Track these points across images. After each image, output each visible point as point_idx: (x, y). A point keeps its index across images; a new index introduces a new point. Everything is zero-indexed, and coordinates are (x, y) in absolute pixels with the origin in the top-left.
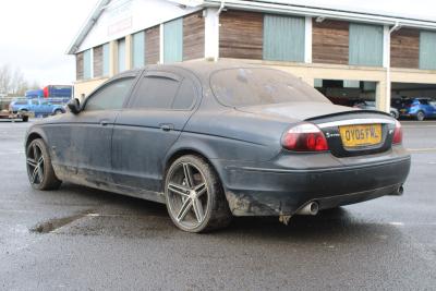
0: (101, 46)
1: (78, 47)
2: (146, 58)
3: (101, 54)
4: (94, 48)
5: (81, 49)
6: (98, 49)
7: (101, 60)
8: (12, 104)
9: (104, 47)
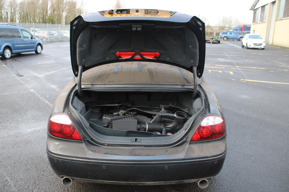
0: (265, 6)
1: (255, 6)
2: (284, 12)
3: (264, 10)
4: (262, 7)
5: (256, 8)
6: (263, 7)
7: (264, 13)
8: (221, 34)
9: (266, 6)
